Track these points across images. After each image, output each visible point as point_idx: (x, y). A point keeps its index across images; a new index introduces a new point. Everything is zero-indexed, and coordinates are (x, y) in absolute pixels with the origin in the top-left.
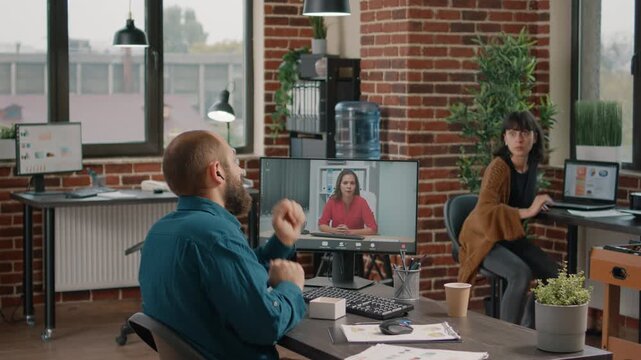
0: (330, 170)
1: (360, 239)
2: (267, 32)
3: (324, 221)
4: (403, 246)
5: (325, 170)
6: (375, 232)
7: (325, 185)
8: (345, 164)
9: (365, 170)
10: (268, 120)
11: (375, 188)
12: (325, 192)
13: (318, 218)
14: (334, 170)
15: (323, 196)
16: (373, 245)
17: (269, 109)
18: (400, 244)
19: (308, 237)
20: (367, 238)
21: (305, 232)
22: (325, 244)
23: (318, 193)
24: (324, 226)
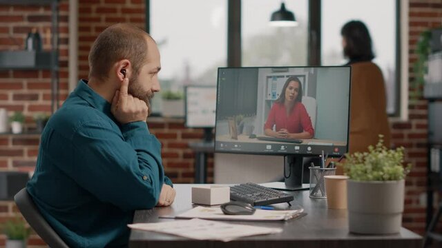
0: (275, 78)
1: (298, 143)
2: (411, 14)
3: (269, 126)
4: (336, 150)
5: (271, 77)
6: (312, 135)
7: (270, 92)
8: (287, 71)
9: (304, 76)
10: (411, 89)
11: (313, 94)
12: (270, 98)
13: (264, 122)
14: (278, 77)
15: (268, 102)
16: (309, 149)
17: (411, 80)
18: (334, 147)
19: (255, 141)
20: (305, 142)
21: (253, 137)
22: (269, 147)
23: (264, 99)
24: (269, 130)
